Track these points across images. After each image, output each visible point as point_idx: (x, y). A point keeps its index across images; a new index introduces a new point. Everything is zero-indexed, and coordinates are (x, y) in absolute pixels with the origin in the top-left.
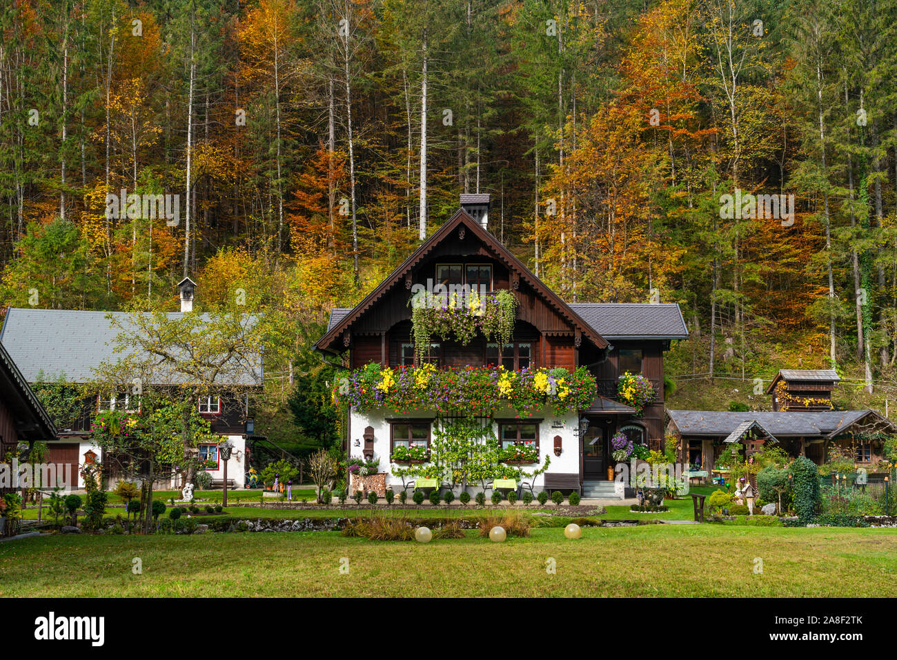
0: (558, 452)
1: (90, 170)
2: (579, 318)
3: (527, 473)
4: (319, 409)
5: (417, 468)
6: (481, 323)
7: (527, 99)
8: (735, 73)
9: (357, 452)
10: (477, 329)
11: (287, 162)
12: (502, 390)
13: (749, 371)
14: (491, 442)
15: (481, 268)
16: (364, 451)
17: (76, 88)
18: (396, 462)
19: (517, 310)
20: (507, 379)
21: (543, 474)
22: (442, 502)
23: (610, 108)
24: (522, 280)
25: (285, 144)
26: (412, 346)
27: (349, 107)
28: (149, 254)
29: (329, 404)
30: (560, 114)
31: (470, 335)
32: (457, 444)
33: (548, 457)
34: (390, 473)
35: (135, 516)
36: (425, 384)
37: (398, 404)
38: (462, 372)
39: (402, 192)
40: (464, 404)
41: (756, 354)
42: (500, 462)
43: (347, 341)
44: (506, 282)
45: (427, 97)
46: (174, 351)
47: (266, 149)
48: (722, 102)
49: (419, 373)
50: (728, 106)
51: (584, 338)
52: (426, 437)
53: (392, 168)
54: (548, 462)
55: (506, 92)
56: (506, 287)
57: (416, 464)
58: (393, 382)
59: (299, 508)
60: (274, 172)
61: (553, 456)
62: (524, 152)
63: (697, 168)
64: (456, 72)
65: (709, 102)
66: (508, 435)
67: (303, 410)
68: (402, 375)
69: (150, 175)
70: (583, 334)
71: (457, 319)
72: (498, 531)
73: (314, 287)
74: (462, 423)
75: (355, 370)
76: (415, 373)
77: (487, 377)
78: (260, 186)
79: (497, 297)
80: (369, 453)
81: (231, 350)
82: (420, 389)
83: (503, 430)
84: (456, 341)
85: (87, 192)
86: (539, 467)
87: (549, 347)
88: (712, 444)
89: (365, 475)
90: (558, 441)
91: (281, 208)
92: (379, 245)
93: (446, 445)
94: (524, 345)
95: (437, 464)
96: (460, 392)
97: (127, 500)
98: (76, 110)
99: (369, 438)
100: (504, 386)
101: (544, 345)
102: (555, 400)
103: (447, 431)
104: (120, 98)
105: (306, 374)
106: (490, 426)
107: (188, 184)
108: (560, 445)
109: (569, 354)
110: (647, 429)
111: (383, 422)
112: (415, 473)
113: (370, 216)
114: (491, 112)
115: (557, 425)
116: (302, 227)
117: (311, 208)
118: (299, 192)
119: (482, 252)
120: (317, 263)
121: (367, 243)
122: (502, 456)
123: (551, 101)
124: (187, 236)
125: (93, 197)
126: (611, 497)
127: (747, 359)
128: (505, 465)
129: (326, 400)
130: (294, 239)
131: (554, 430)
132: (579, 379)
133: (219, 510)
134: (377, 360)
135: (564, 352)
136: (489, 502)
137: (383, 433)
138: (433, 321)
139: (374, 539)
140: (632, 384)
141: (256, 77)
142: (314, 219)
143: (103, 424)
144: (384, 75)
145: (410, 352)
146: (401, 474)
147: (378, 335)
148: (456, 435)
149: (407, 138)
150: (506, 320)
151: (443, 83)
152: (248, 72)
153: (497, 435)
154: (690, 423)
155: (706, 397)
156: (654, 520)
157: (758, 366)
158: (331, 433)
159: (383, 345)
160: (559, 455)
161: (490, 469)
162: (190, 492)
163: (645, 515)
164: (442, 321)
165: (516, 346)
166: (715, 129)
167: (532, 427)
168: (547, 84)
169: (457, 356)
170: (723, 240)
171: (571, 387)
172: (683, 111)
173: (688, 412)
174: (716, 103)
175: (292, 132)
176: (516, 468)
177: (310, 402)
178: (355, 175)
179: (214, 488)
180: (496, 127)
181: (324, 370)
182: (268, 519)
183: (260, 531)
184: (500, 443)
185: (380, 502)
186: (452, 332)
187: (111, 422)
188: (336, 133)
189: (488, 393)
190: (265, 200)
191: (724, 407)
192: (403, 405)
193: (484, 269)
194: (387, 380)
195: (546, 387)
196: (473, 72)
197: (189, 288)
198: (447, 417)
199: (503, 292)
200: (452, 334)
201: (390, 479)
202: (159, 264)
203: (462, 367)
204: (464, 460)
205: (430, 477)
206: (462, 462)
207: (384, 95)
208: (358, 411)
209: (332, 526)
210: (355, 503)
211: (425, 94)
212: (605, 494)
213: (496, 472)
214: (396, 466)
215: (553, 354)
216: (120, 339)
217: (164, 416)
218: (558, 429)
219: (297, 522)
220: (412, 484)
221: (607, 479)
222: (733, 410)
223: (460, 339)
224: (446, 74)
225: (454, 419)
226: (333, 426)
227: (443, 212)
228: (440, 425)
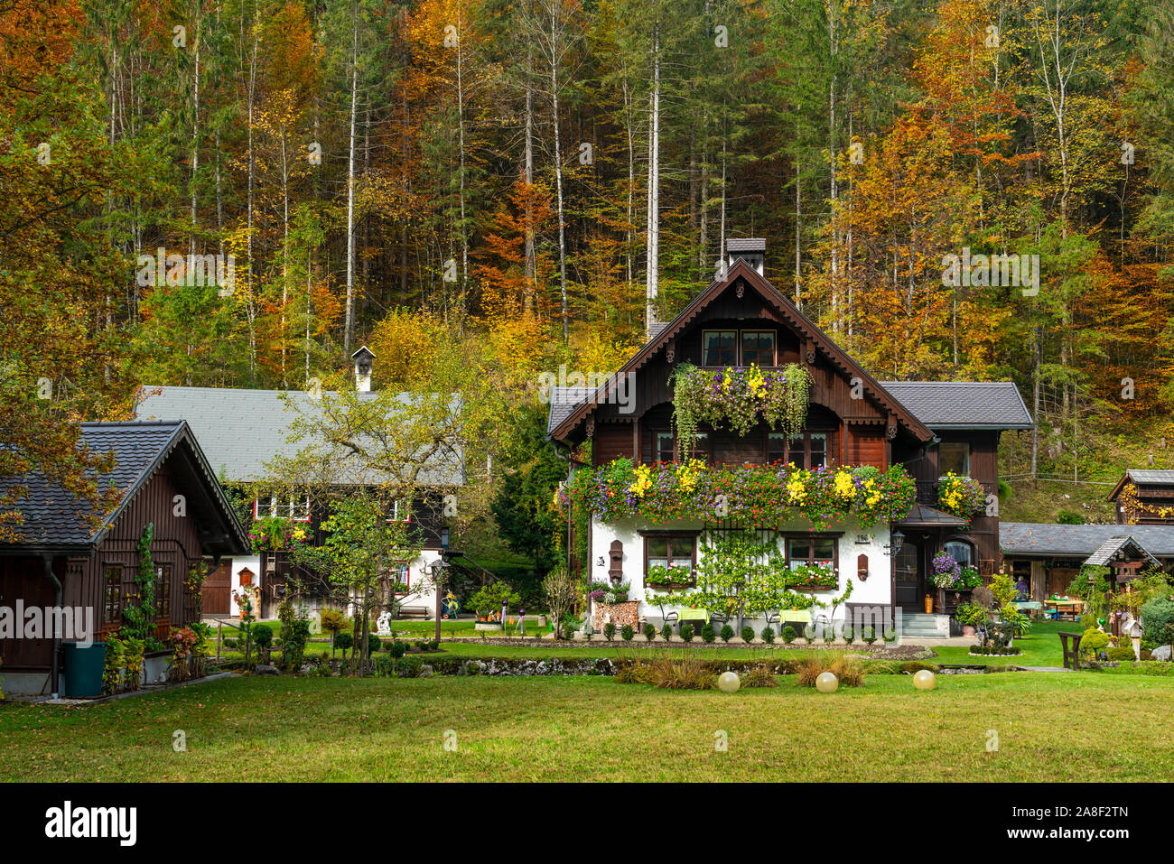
0: (863, 575)
1: (226, 208)
2: (895, 401)
3: (822, 602)
4: (533, 517)
5: (678, 594)
6: (764, 406)
7: (785, 115)
8: (1064, 80)
9: (600, 573)
10: (759, 415)
11: (473, 198)
12: (792, 494)
13: (1083, 472)
14: (775, 562)
15: (762, 335)
16: (610, 572)
17: (211, 101)
18: (651, 587)
19: (811, 391)
20: (799, 480)
21: (844, 604)
22: (718, 640)
23: (908, 126)
24: (818, 351)
25: (471, 175)
26: (671, 436)
27: (556, 125)
28: (307, 316)
29: (546, 510)
30: (833, 135)
31: (749, 422)
32: (731, 564)
33: (849, 582)
34: (644, 601)
35: (344, 653)
36: (691, 486)
37: (656, 512)
38: (740, 470)
39: (620, 236)
40: (743, 512)
41: (1092, 449)
42: (787, 587)
43: (590, 429)
44: (794, 354)
45: (660, 113)
46: (363, 441)
47: (445, 181)
48: (1046, 119)
49: (683, 471)
50: (1054, 124)
51: (901, 428)
52: (690, 555)
53: (607, 205)
54: (850, 589)
55: (760, 106)
56: (797, 361)
57: (678, 589)
58: (650, 483)
59: (535, 644)
60: (456, 210)
61: (856, 581)
62: (784, 184)
63: (1014, 204)
64: (698, 80)
65: (1030, 118)
66: (797, 553)
67: (511, 518)
68: (661, 474)
69: (308, 215)
70: (899, 422)
71: (732, 402)
72: (827, 679)
73: (517, 360)
74: (737, 536)
75: (599, 468)
76: (678, 472)
77: (772, 477)
78: (439, 228)
79: (785, 373)
80: (616, 575)
81: (438, 440)
82: (685, 493)
83: (791, 547)
84: (731, 430)
85: (224, 237)
86: (838, 595)
87: (852, 438)
88: (1044, 567)
89: (611, 604)
90: (863, 561)
91: (465, 257)
92: (595, 305)
93: (717, 566)
94: (818, 436)
95: (704, 590)
96: (737, 497)
97: (332, 632)
98: (212, 130)
99: (617, 556)
100: (796, 489)
101: (845, 435)
102: (862, 508)
103: (719, 548)
104: (268, 116)
105: (515, 471)
106: (774, 542)
107: (350, 226)
108: (866, 567)
109: (881, 447)
110: (977, 547)
111: (635, 535)
112: (676, 601)
113: (581, 268)
114: (740, 132)
115: (862, 540)
116: (497, 281)
117: (509, 257)
118: (492, 236)
119: (765, 314)
120: (520, 328)
121: (576, 302)
122: (790, 580)
123: (819, 118)
124: (349, 293)
125: (234, 243)
126: (934, 636)
127: (1080, 456)
128: (793, 592)
129: (541, 506)
130: (486, 297)
131: (859, 546)
132: (893, 481)
133: (434, 646)
134: (628, 455)
135: (872, 445)
136: (779, 640)
137: (634, 548)
138: (701, 404)
139: (663, 686)
140: (957, 486)
141: (433, 88)
142: (511, 271)
143: (262, 534)
144: (603, 84)
145: (669, 444)
146: (658, 602)
147: (628, 421)
148: (730, 552)
149: (627, 166)
150: (797, 403)
151: (681, 93)
152: (423, 81)
153: (783, 553)
154: (1015, 539)
155: (1028, 506)
156: (1007, 665)
157: (1095, 464)
158: (547, 549)
159: (636, 435)
160: (864, 579)
161: (775, 596)
162: (387, 623)
163: (993, 660)
164: (713, 404)
165: (807, 437)
166: (1038, 154)
167: (830, 542)
168: (815, 95)
169: (730, 450)
170: (1052, 299)
171: (883, 491)
172: (995, 130)
173: (1011, 524)
174: (1037, 120)
175: (478, 159)
176: (808, 596)
177: (521, 509)
178: (565, 213)
179: (402, 618)
180: (746, 151)
181: (538, 467)
182: (505, 659)
183: (495, 674)
184: (787, 563)
185: (637, 638)
186: (726, 419)
187: (273, 532)
188: (534, 159)
189: (775, 498)
190: (445, 247)
191: (1052, 518)
192: (663, 513)
193: (765, 336)
194: (642, 480)
195: (850, 490)
196: (718, 80)
197: (366, 361)
198: (718, 529)
199: (792, 366)
200: (725, 421)
201: (644, 609)
202: (319, 329)
203: (740, 464)
204: (740, 585)
205: (696, 607)
206: (737, 587)
207: (597, 110)
208: (603, 520)
209: (588, 668)
210: (606, 639)
211: (656, 108)
212: (925, 631)
213: (783, 601)
214: (652, 592)
215: (856, 447)
216: (296, 425)
217: (339, 525)
218: (864, 546)
219: (542, 663)
220: (675, 615)
221: (923, 611)
222: (1063, 521)
223: (737, 427)
224: (685, 82)
225: (727, 532)
226: (549, 540)
227: (675, 262)
228: (708, 539)
